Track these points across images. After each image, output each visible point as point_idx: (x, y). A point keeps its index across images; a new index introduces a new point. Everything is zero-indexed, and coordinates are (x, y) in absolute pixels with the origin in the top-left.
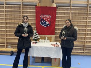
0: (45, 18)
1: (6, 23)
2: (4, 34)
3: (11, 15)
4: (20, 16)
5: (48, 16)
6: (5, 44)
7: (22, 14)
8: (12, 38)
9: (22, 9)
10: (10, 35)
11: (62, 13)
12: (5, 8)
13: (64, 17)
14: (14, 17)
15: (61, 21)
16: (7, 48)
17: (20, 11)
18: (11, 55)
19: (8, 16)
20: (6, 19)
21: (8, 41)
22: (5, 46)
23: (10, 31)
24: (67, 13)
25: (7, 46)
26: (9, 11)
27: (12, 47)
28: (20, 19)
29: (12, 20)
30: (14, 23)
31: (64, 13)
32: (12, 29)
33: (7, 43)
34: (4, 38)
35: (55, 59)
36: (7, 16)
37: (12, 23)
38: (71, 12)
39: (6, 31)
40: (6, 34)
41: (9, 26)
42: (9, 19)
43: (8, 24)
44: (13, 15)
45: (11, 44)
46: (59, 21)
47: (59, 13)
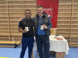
0: (47, 11)
1: (9, 18)
2: (8, 28)
3: (14, 10)
4: (22, 11)
5: (50, 9)
6: (9, 37)
7: (24, 8)
8: (15, 32)
9: (24, 4)
10: (13, 28)
11: (63, 5)
12: (7, 3)
13: (65, 9)
14: (16, 12)
15: (62, 13)
16: (11, 41)
17: (21, 6)
18: (15, 48)
19: (11, 11)
20: (9, 14)
21: (12, 34)
22: (9, 39)
23: (13, 25)
24: (69, 5)
25: (11, 39)
26: (11, 6)
27: (15, 40)
28: (21, 14)
29: (15, 15)
30: (17, 17)
31: (66, 5)
32: (14, 23)
33: (11, 36)
34: (8, 32)
35: (60, 53)
36: (9, 11)
37: (14, 17)
38: (73, 4)
39: (10, 25)
40: (10, 28)
41: (12, 20)
42: (12, 14)
43: (11, 18)
44: (15, 10)
45: (14, 37)
46: (60, 13)
47: (60, 5)
